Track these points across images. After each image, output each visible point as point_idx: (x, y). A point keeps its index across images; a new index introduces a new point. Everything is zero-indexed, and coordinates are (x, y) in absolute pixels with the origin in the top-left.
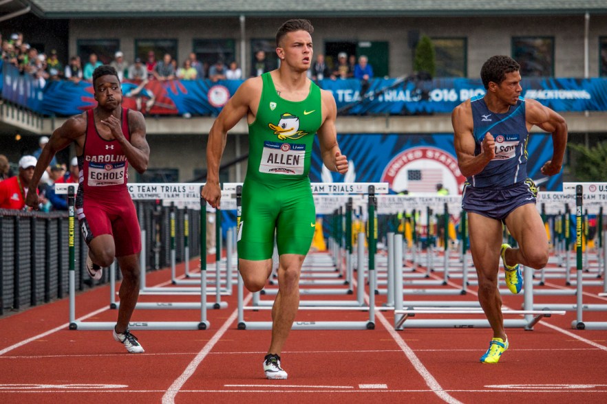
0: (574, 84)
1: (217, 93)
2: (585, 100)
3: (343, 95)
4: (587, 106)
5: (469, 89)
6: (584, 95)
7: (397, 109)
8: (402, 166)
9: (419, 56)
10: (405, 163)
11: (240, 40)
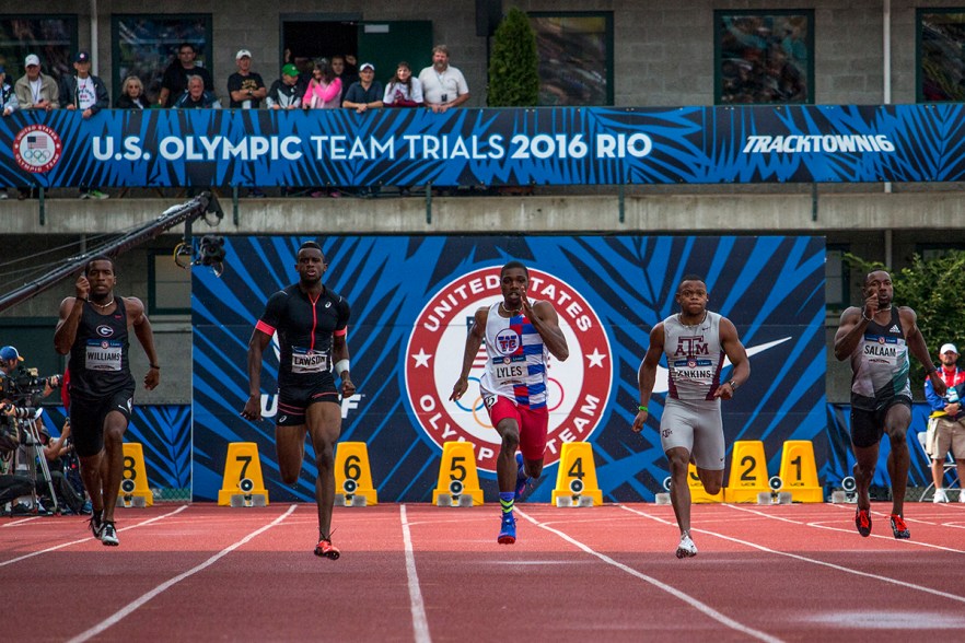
0: (858, 120)
1: (32, 140)
2: (881, 153)
3: (327, 144)
4: (889, 171)
5: (615, 131)
6: (880, 144)
7: (449, 178)
8: (456, 310)
9: (502, 55)
10: (463, 304)
11: (88, 18)
